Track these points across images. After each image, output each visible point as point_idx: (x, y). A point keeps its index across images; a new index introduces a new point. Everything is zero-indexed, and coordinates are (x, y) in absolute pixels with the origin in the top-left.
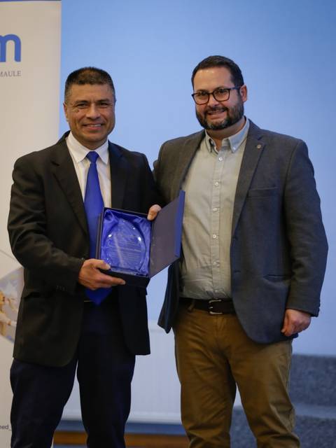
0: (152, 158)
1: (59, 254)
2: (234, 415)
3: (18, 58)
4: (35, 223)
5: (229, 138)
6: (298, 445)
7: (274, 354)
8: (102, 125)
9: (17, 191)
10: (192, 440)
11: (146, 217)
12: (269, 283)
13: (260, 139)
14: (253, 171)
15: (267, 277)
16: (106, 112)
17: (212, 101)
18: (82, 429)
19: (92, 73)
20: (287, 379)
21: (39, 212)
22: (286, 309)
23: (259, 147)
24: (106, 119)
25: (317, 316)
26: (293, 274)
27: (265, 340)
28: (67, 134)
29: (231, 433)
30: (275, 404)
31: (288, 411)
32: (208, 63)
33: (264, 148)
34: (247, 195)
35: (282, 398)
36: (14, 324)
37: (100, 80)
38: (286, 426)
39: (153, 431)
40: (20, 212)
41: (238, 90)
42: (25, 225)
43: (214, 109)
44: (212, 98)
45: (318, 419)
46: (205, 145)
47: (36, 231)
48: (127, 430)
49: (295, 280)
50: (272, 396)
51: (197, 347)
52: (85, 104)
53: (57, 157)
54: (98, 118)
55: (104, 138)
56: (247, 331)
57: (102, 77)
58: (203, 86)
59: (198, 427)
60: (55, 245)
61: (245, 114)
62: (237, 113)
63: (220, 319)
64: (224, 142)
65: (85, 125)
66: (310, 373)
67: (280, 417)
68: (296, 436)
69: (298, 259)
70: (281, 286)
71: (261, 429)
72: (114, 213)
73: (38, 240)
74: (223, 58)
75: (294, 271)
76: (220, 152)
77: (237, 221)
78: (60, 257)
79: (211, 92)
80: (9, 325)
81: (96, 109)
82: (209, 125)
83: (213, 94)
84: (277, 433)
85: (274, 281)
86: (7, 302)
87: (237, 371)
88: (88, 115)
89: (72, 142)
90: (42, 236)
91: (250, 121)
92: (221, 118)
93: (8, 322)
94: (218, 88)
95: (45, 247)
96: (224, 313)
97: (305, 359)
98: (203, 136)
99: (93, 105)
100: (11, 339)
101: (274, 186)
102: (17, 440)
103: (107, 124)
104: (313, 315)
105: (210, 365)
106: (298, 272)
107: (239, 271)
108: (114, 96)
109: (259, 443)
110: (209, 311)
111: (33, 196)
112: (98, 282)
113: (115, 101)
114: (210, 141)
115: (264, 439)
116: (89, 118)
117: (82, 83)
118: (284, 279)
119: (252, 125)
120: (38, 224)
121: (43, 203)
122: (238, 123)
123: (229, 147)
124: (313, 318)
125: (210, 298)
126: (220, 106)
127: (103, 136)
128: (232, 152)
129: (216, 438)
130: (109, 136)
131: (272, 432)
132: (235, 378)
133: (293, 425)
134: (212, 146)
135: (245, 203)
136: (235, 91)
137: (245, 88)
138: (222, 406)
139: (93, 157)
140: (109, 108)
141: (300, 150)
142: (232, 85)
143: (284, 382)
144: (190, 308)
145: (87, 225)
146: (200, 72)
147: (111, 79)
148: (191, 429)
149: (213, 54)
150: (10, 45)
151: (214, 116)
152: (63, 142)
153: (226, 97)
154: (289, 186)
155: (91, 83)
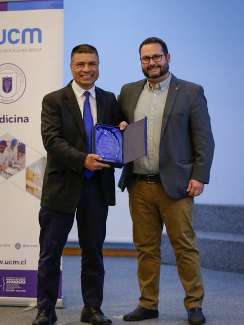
0: (117, 93)
1: (73, 150)
2: (162, 238)
3: (40, 41)
4: (58, 132)
5: (160, 83)
6: (198, 254)
7: (184, 205)
8: (92, 75)
9: (45, 113)
10: (140, 252)
11: (119, 128)
12: (181, 165)
13: (177, 84)
14: (173, 102)
15: (180, 161)
16: (94, 69)
17: (152, 62)
18: (78, 246)
19: (86, 47)
20: (191, 218)
21: (59, 126)
22: (190, 179)
23: (177, 89)
24: (95, 73)
25: (208, 183)
26: (195, 160)
27: (177, 196)
28: (72, 81)
29: (161, 248)
30: (185, 232)
31: (192, 236)
32: (149, 41)
33: (179, 90)
34: (170, 116)
35: (189, 229)
36: (40, 189)
37: (91, 51)
38: (191, 244)
39: (118, 247)
40: (48, 126)
41: (166, 56)
42: (52, 133)
43: (153, 66)
44: (152, 60)
45: (209, 240)
46: (147, 87)
47: (59, 137)
48: (104, 247)
49: (196, 163)
50: (183, 227)
51: (142, 201)
52: (82, 64)
53: (67, 94)
54: (89, 72)
55: (92, 84)
56: (167, 191)
57: (92, 49)
58: (147, 54)
59: (142, 245)
60: (70, 145)
61: (170, 70)
62: (165, 69)
63: (153, 186)
64: (157, 86)
65: (82, 76)
66: (206, 214)
67: (188, 239)
68: (197, 249)
69: (198, 152)
70: (188, 167)
71: (177, 246)
72: (101, 127)
73: (60, 142)
74: (157, 38)
75: (196, 158)
76: (155, 91)
77: (164, 129)
78: (74, 151)
79: (151, 57)
80: (37, 189)
81: (88, 67)
82: (150, 75)
83: (152, 58)
84: (187, 248)
85: (184, 164)
86: (35, 177)
87: (163, 215)
88: (84, 70)
89: (75, 86)
90: (62, 140)
91: (172, 74)
92: (157, 71)
93: (36, 188)
94: (155, 55)
95: (64, 145)
96: (156, 182)
97: (203, 206)
98: (146, 82)
99: (87, 65)
100: (38, 197)
101: (185, 110)
102: (43, 253)
103: (95, 75)
104: (205, 183)
105: (148, 211)
106: (198, 159)
107: (164, 158)
108: (98, 60)
109: (176, 254)
110: (147, 181)
111: (55, 117)
112: (96, 167)
113: (99, 63)
114: (149, 84)
115: (179, 252)
116: (84, 72)
117: (80, 52)
118: (189, 163)
119: (173, 77)
120: (60, 132)
121: (61, 121)
122: (165, 75)
123: (160, 88)
124: (205, 185)
125: (148, 173)
126: (156, 65)
127: (92, 82)
128: (162, 91)
129: (153, 251)
130: (95, 83)
131: (184, 248)
132: (163, 218)
133: (195, 243)
134: (150, 87)
135: (168, 120)
136: (164, 56)
137: (169, 55)
138: (155, 233)
139: (87, 94)
140: (95, 66)
141: (200, 91)
142: (162, 53)
143: (190, 220)
144: (137, 180)
145: (85, 134)
146: (144, 46)
147: (96, 50)
148: (138, 246)
149: (151, 37)
150: (36, 34)
151: (153, 70)
152: (70, 85)
153: (159, 60)
154: (193, 111)
155: (86, 52)
